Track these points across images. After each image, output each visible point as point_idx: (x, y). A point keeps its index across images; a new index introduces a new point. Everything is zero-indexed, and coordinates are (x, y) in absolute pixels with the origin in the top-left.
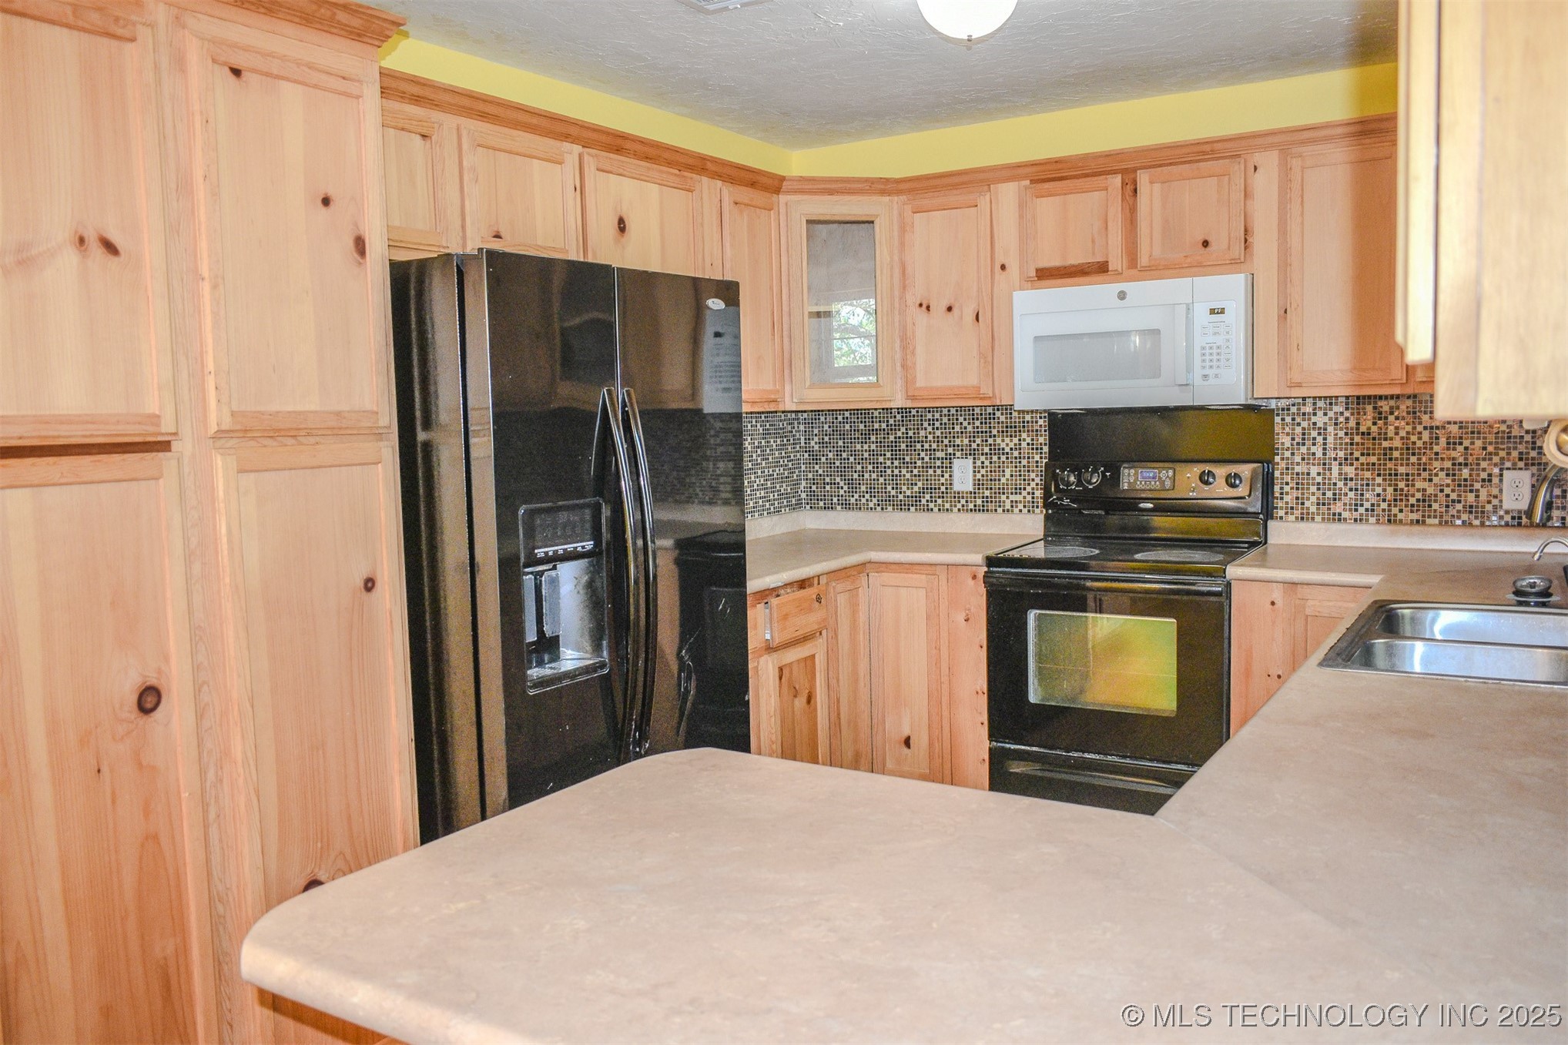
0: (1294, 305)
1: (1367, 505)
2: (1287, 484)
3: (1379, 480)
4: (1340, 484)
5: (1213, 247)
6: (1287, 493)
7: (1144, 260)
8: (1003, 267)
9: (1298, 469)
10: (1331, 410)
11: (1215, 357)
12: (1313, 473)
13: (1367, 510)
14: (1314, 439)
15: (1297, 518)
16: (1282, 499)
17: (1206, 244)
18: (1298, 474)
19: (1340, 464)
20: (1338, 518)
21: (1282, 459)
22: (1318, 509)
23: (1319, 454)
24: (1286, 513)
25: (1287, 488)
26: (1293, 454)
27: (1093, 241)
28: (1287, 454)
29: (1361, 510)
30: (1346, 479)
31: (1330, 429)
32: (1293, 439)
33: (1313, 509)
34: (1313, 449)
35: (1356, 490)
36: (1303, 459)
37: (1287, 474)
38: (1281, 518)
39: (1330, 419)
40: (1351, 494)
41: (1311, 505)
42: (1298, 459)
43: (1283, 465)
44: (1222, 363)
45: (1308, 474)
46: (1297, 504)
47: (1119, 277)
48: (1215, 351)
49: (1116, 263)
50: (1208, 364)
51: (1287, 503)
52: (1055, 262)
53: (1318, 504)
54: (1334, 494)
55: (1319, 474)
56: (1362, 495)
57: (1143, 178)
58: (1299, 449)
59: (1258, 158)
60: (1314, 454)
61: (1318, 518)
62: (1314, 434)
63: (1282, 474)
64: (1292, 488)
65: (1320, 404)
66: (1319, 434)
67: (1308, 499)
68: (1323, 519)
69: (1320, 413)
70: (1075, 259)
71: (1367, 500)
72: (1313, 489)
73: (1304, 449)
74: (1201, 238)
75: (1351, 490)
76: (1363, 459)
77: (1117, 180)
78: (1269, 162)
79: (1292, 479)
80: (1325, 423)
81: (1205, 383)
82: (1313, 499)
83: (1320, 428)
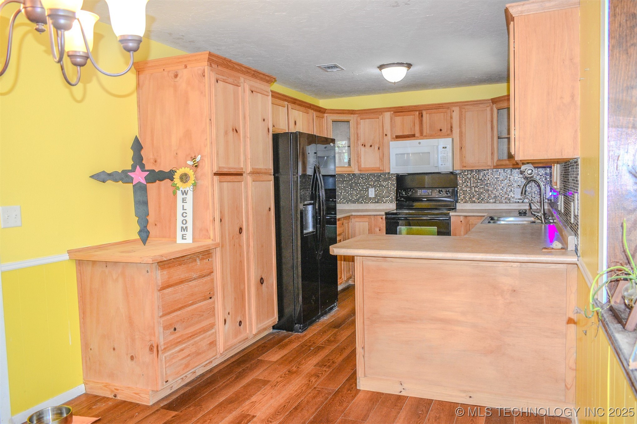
0: (464, 146)
1: (482, 198)
2: (461, 193)
3: (484, 192)
4: (475, 193)
5: (443, 131)
6: (461, 196)
7: (425, 134)
8: (386, 135)
9: (464, 189)
10: (472, 173)
11: (444, 159)
12: (468, 190)
13: (481, 200)
14: (468, 181)
15: (464, 202)
16: (460, 197)
17: (441, 130)
18: (464, 190)
19: (474, 188)
20: (474, 202)
21: (460, 187)
22: (469, 200)
23: (469, 185)
24: (461, 201)
25: (461, 194)
26: (462, 185)
27: (411, 129)
28: (461, 185)
29: (480, 199)
30: (476, 192)
31: (472, 179)
32: (462, 181)
33: (468, 200)
34: (468, 184)
35: (479, 194)
36: (465, 187)
37: (461, 191)
38: (460, 202)
39: (472, 176)
40: (477, 196)
41: (467, 199)
42: (464, 186)
43: (460, 188)
44: (446, 161)
45: (466, 190)
46: (464, 198)
47: (418, 138)
48: (444, 158)
49: (417, 134)
50: (442, 161)
51: (461, 198)
52: (401, 134)
53: (469, 198)
54: (473, 196)
55: (469, 190)
56: (480, 196)
57: (424, 113)
58: (464, 184)
59: (454, 108)
60: (468, 185)
61: (469, 202)
62: (468, 180)
63: (460, 190)
64: (462, 194)
65: (469, 172)
66: (469, 180)
67: (467, 197)
68: (470, 202)
69: (469, 174)
70: (406, 133)
71: (482, 197)
72: (468, 194)
73: (465, 184)
74: (439, 129)
75: (477, 194)
76: (480, 186)
77: (417, 113)
78: (456, 110)
79: (462, 192)
80: (470, 177)
81: (442, 166)
82: (468, 197)
83: (469, 178)
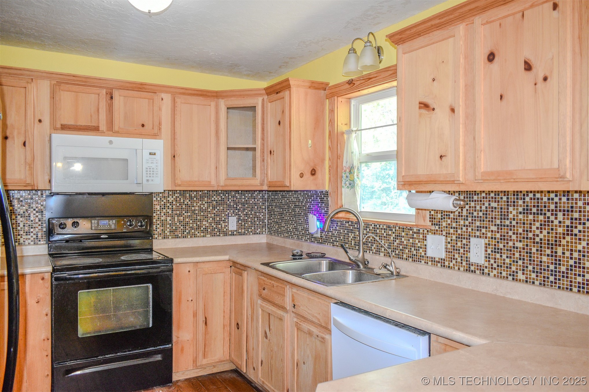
0: (178, 155)
1: (187, 231)
2: (158, 224)
3: (191, 222)
4: (178, 224)
5: (146, 127)
6: (158, 228)
7: (116, 128)
8: (40, 121)
9: (162, 218)
10: (174, 195)
11: (152, 173)
12: (168, 220)
13: (187, 233)
14: (168, 206)
15: (162, 238)
16: (156, 230)
17: (143, 125)
18: (162, 220)
19: (178, 216)
20: (177, 237)
21: (156, 215)
22: (170, 234)
23: (170, 212)
24: (158, 236)
25: (158, 226)
26: (160, 212)
27: (91, 116)
28: (158, 213)
29: (185, 233)
30: (180, 222)
31: (174, 203)
32: (160, 207)
33: (168, 234)
34: (168, 210)
35: (184, 226)
36: (164, 214)
37: (158, 221)
38: (156, 238)
39: (174, 199)
40: (182, 227)
41: (167, 232)
42: (162, 214)
43: (157, 217)
44: (154, 175)
45: (166, 220)
46: (162, 232)
47: (103, 134)
48: (152, 170)
49: (103, 127)
50: (149, 175)
51: (158, 232)
52: (71, 122)
53: (170, 232)
54: (176, 228)
55: (170, 220)
56: (186, 227)
57: (116, 94)
58: (163, 211)
59: (163, 95)
60: (168, 212)
61: (170, 237)
62: (168, 205)
63: (156, 220)
64: (160, 226)
65: (170, 193)
66: (170, 205)
67: (166, 230)
68: (172, 237)
69: (170, 197)
70: (82, 122)
71: (187, 229)
72: (168, 226)
73: (164, 211)
74: (141, 123)
75: (182, 226)
76: (186, 214)
77: (104, 91)
78: (167, 98)
79: (160, 222)
80: (172, 201)
81: (148, 183)
82: (168, 230)
83: (170, 202)
